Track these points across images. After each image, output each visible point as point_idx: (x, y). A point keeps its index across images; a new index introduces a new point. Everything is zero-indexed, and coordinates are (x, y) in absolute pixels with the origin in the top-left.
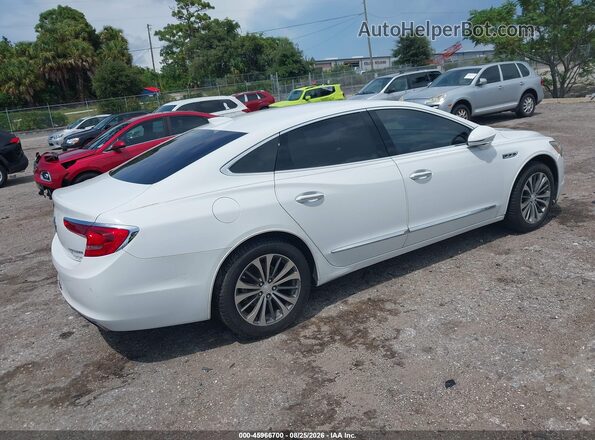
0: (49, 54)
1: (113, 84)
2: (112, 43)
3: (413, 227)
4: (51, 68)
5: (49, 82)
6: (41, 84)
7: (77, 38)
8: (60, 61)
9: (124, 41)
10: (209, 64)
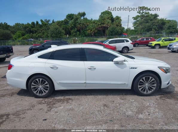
0: (99, 23)
1: (112, 32)
2: (117, 21)
3: (87, 82)
4: (100, 27)
5: (99, 30)
6: (96, 31)
7: (108, 19)
8: (102, 25)
9: (121, 20)
10: (145, 28)
